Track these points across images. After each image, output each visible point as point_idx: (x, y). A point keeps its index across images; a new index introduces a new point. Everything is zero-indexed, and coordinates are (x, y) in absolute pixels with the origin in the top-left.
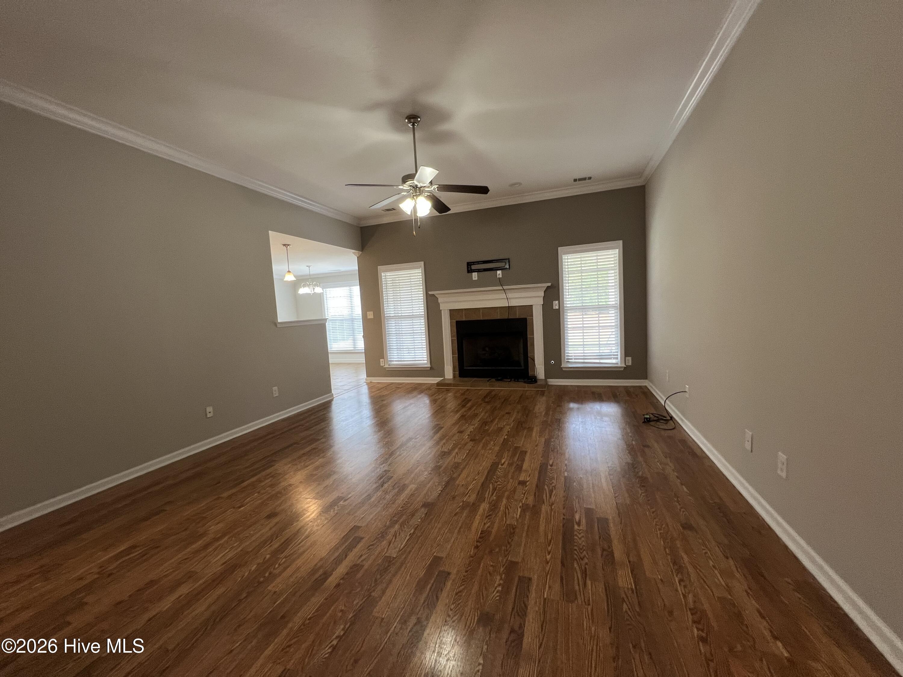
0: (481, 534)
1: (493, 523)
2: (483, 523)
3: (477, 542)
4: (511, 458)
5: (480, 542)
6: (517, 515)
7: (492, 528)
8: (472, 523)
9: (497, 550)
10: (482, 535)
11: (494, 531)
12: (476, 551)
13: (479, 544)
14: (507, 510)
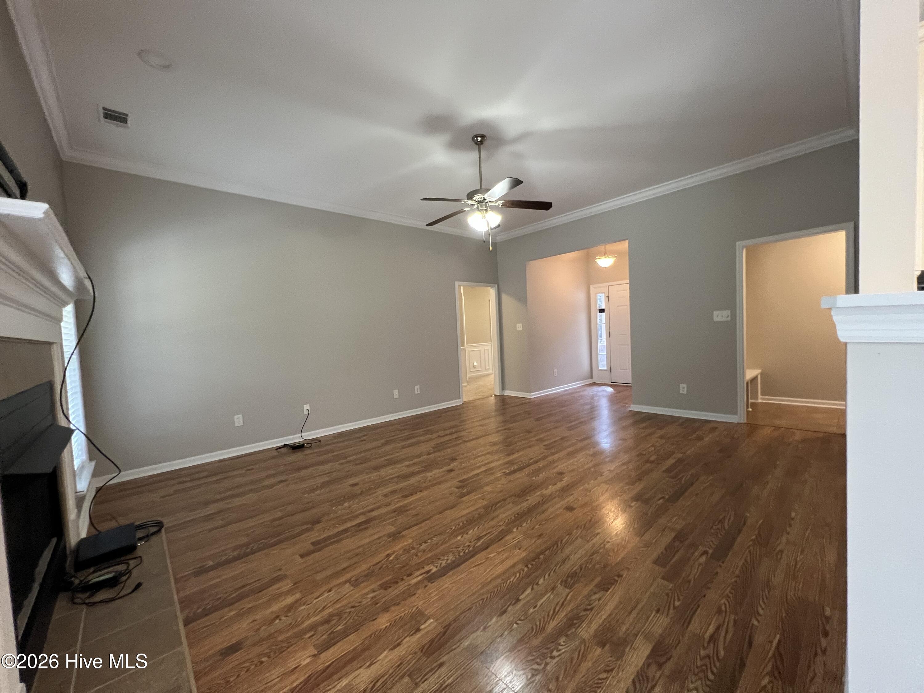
0: (609, 589)
1: (589, 596)
2: (601, 602)
3: (617, 581)
4: (689, 559)
5: (614, 579)
6: (549, 596)
7: (591, 591)
8: (615, 609)
9: (597, 566)
10: (609, 587)
11: (591, 586)
12: (622, 572)
13: (616, 578)
14: (557, 610)
